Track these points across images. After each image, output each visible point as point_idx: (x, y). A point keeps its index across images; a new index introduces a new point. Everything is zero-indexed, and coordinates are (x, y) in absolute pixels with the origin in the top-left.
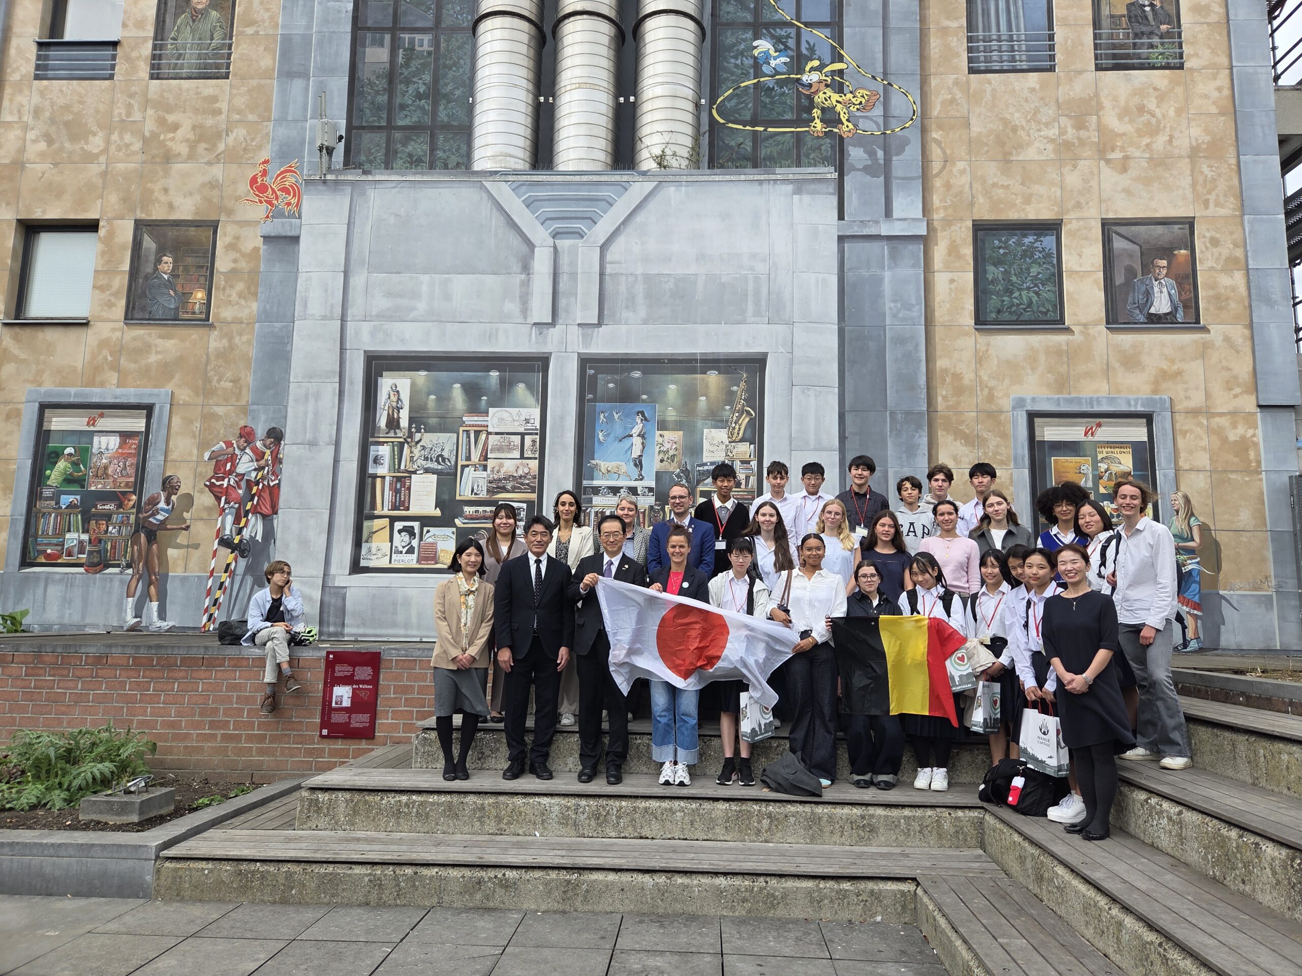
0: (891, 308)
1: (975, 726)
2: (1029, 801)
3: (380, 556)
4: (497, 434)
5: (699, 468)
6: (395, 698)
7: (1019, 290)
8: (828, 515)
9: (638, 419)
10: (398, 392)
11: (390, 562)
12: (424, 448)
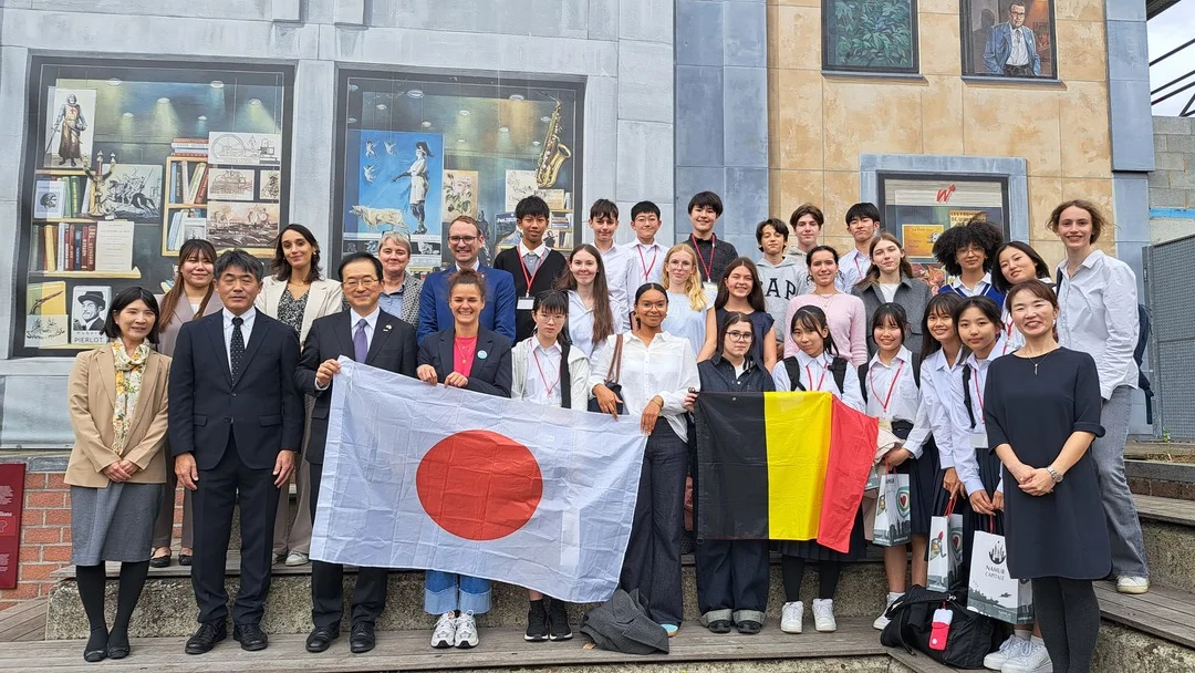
0: (728, 45)
1: (879, 536)
2: (959, 648)
3: (53, 333)
4: (220, 166)
5: (499, 220)
6: (49, 530)
7: (870, 31)
8: (673, 266)
9: (419, 153)
10: (77, 107)
11: (70, 341)
12: (115, 184)
